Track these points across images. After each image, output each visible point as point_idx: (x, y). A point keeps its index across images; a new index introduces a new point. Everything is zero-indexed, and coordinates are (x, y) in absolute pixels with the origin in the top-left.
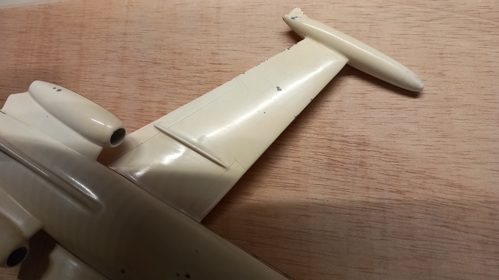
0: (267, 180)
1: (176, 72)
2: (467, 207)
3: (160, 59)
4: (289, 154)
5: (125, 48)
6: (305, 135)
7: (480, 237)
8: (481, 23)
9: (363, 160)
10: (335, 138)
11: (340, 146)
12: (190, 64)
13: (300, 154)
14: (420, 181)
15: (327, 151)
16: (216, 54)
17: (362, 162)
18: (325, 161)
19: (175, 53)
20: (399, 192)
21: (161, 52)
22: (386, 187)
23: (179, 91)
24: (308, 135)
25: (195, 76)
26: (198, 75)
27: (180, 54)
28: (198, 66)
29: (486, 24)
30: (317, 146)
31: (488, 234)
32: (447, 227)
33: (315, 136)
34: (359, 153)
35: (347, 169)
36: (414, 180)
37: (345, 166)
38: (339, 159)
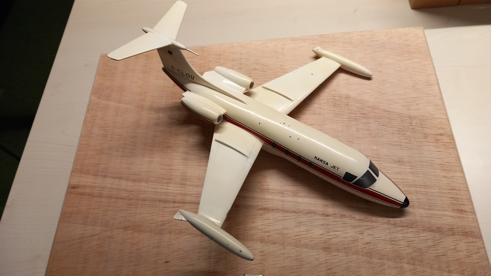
0: (306, 112)
1: (265, 73)
2: (392, 119)
3: (257, 68)
4: (316, 102)
5: (241, 64)
6: (323, 95)
7: (398, 129)
8: (397, 53)
9: (348, 103)
10: (336, 96)
11: (338, 99)
12: (271, 70)
13: (321, 102)
14: (372, 110)
15: (333, 101)
16: (282, 66)
17: (347, 104)
18: (332, 104)
19: (264, 66)
20: (363, 114)
21: (257, 65)
22: (357, 113)
23: (266, 80)
24: (324, 95)
26: (274, 74)
27: (266, 66)
28: (274, 70)
29: (399, 53)
30: (328, 99)
31: (401, 128)
32: (384, 126)
33: (328, 95)
34: (346, 101)
35: (341, 107)
36: (370, 110)
37: (341, 106)
38: (338, 103)
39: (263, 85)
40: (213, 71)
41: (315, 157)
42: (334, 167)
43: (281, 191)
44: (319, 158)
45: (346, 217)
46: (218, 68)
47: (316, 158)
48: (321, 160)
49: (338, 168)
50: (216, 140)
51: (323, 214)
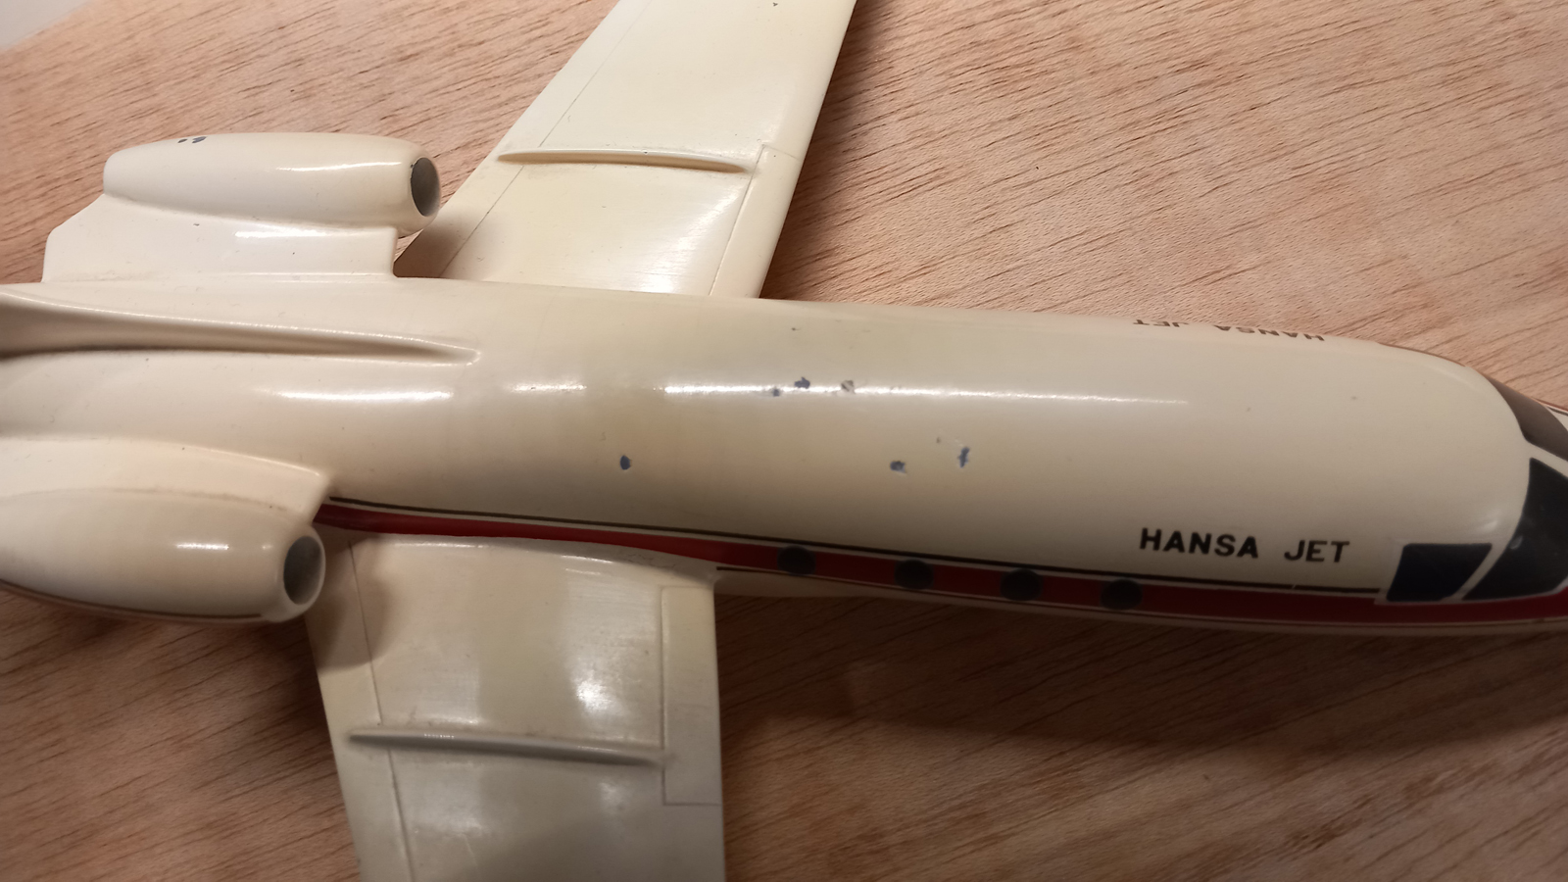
0: (852, 198)
1: (472, 53)
2: (1372, 22)
3: (413, 45)
4: (884, 109)
5: (299, 62)
6: (898, 44)
7: (1439, 72)
9: (1073, 34)
10: (979, 16)
11: (1001, 29)
12: (502, 19)
13: (909, 96)
15: (976, 56)
17: (1073, 40)
18: (984, 80)
19: (446, 10)
20: (1197, 65)
21: (406, 26)
22: (1159, 69)
23: (505, 95)
24: (908, 41)
25: (530, 41)
26: (537, 33)
28: (526, 11)
30: (943, 56)
31: (1453, 57)
32: (1352, 86)
33: (927, 35)
34: (1056, 23)
35: (1046, 72)
36: (1219, 22)
37: (1038, 68)
38: (1013, 60)
39: (503, 147)
40: (102, 202)
41: (1145, 537)
42: (1309, 550)
43: (962, 807)
44: (1177, 536)
45: (1440, 790)
46: (125, 164)
47: (1157, 539)
48: (1195, 538)
49: (1340, 546)
50: (360, 740)
51: (1298, 837)
